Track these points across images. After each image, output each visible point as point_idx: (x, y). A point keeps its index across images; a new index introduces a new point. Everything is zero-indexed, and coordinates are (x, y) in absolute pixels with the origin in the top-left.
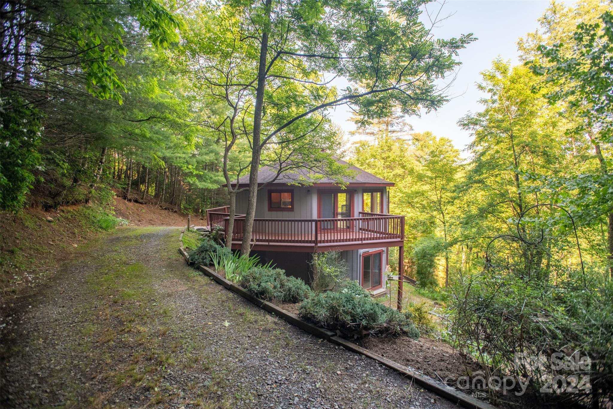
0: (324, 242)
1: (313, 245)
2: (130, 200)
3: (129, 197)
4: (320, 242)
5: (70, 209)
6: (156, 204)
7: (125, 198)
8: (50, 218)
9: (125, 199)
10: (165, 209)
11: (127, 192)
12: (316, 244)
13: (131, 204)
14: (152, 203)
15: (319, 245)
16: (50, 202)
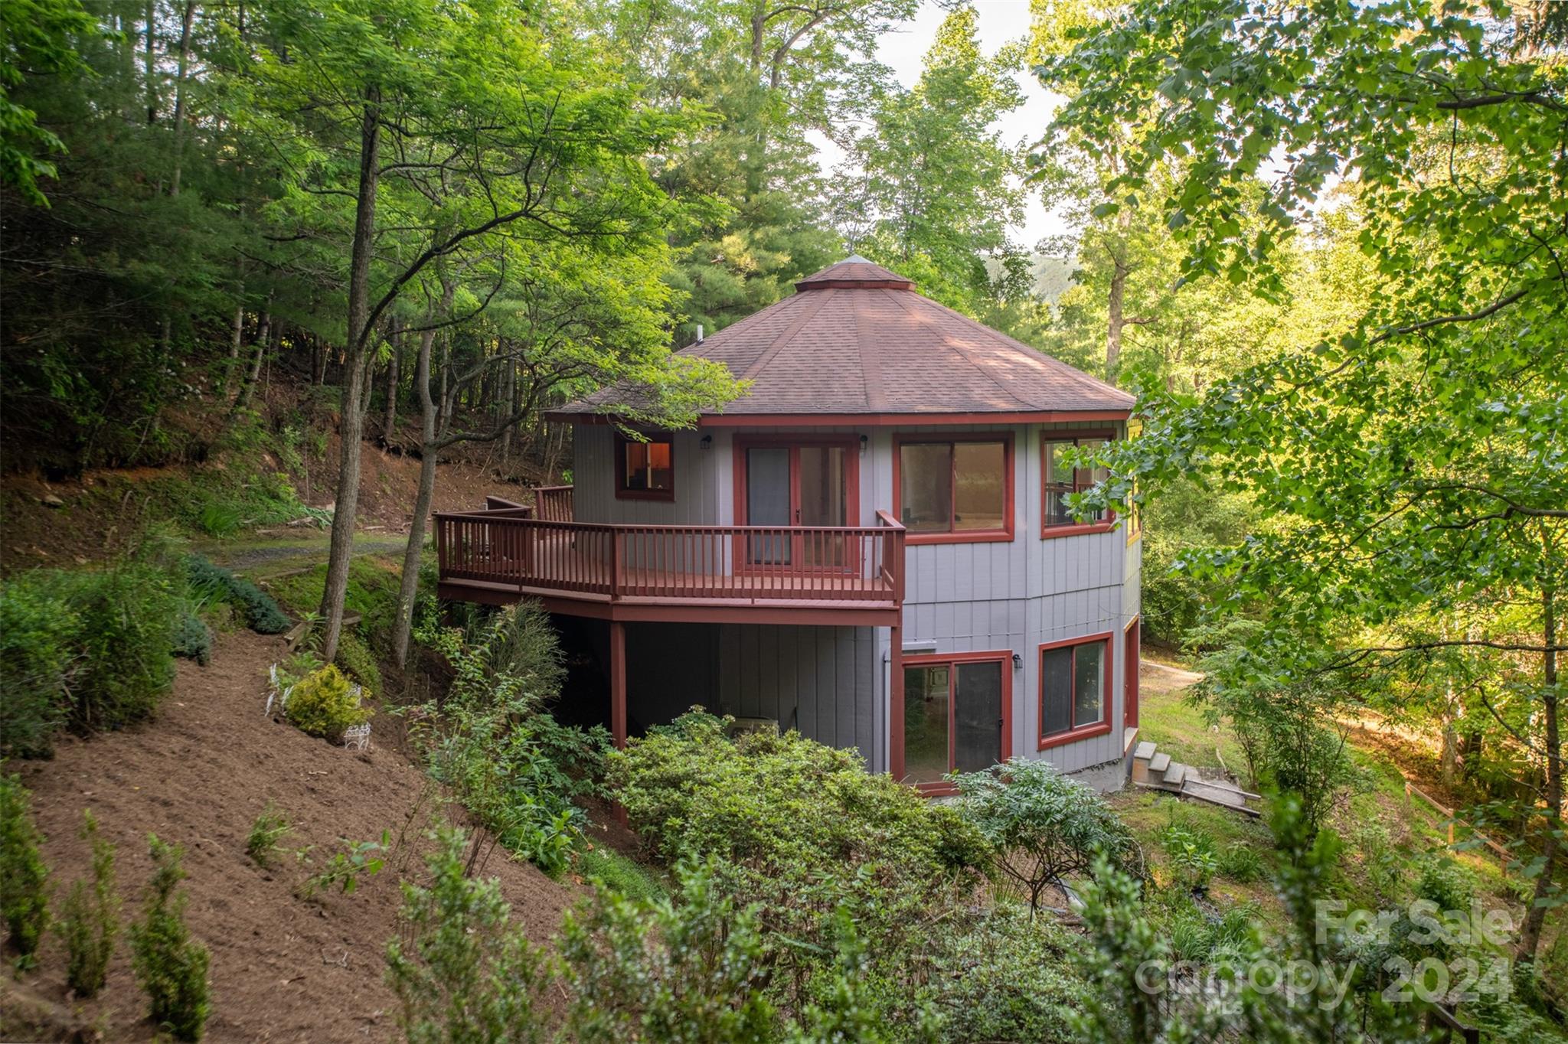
0: (634, 591)
1: (607, 598)
2: (396, 451)
3: (392, 441)
4: (625, 591)
5: (128, 477)
6: (481, 463)
7: (380, 443)
8: (52, 499)
9: (381, 447)
10: (514, 481)
11: (385, 425)
12: (615, 596)
13: (398, 463)
14: (469, 462)
15: (625, 599)
16: (60, 460)
